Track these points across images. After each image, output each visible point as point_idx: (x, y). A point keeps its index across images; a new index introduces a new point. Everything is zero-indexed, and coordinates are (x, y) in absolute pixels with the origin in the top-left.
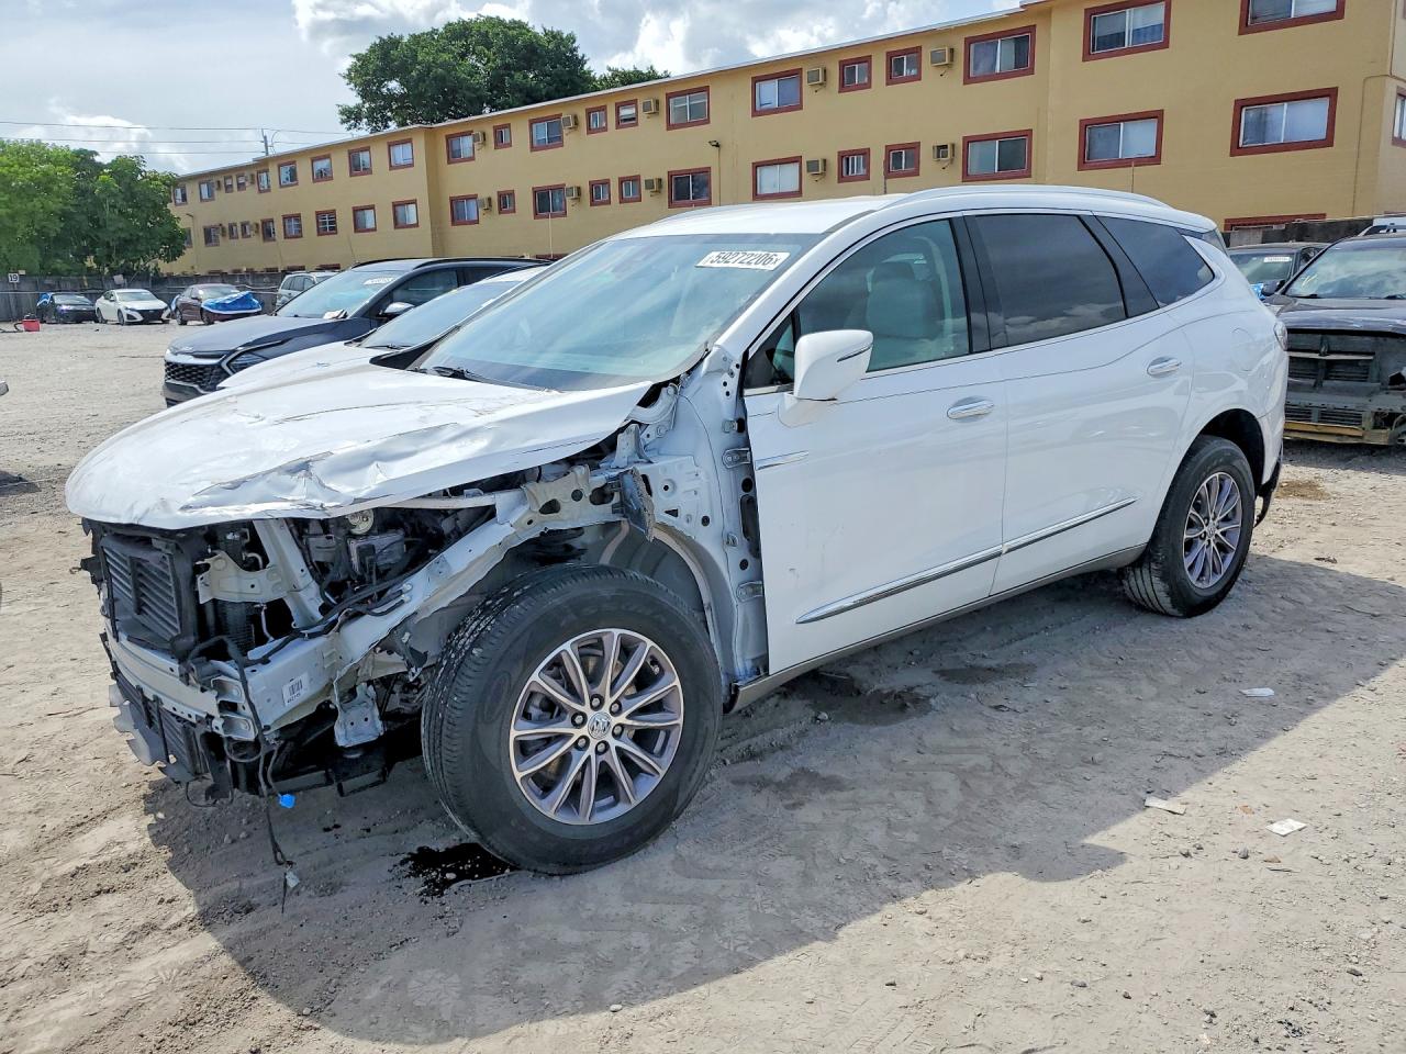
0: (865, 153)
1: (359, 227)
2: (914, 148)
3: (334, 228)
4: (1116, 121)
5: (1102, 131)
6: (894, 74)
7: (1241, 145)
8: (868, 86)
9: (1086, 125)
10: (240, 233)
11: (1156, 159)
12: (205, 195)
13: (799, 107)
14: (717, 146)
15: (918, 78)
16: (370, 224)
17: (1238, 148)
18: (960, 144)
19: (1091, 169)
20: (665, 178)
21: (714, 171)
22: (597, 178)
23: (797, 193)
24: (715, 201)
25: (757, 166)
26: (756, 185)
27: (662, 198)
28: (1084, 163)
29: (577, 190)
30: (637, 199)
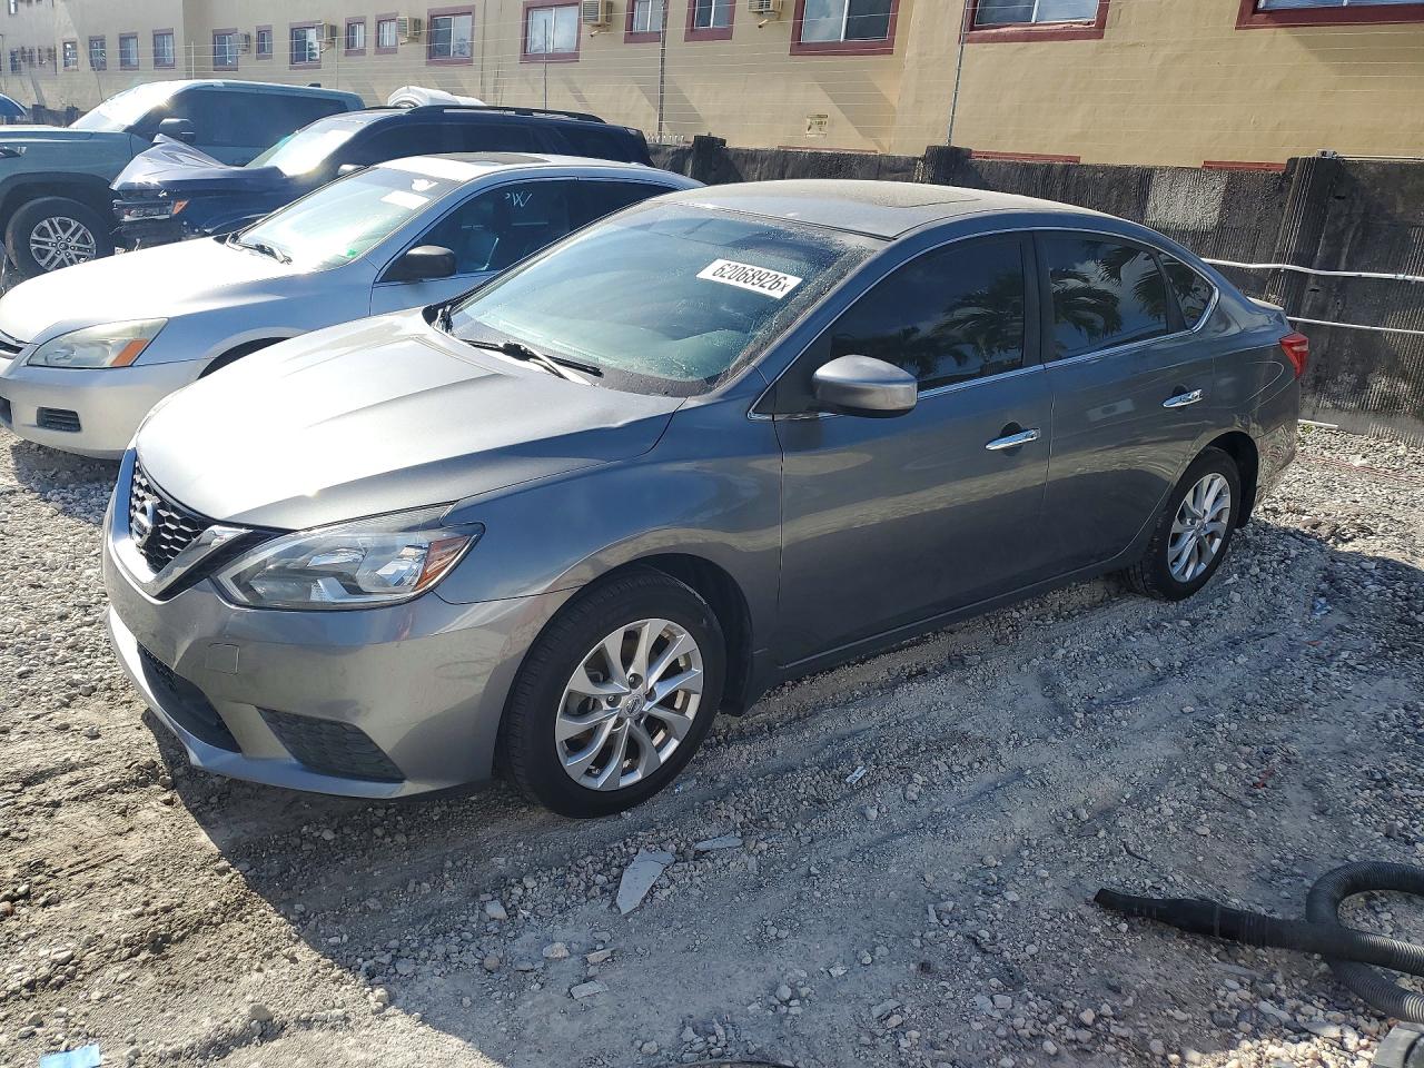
1: (125, 62)
3: (104, 63)
7: (1261, 5)
10: (37, 61)
11: (1095, 29)
12: (13, 11)
16: (134, 60)
17: (1256, 10)
19: (983, 40)
20: (425, 18)
21: (479, 14)
22: (352, 13)
23: (572, 57)
24: (477, 58)
25: (528, 9)
26: (526, 41)
27: (421, 48)
28: (972, 29)
29: (333, 30)
30: (393, 51)
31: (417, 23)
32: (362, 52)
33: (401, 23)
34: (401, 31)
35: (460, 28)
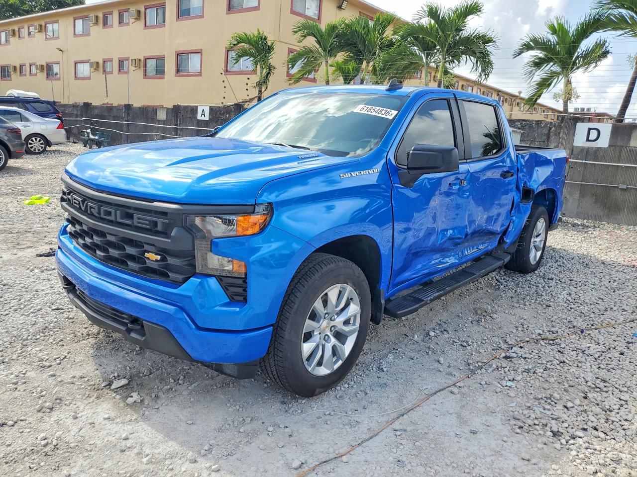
0: (111, 61)
2: (127, 59)
4: (188, 53)
5: (184, 57)
6: (121, 21)
8: (112, 26)
9: (178, 55)
11: (200, 74)
13: (88, 34)
14: (61, 51)
15: (128, 24)
18: (142, 59)
19: (179, 76)
20: (45, 65)
21: (61, 64)
22: (22, 62)
23: (89, 78)
24: (61, 79)
25: (76, 63)
26: (76, 72)
27: (44, 75)
28: (177, 73)
29: (15, 68)
30: (36, 75)
31: (42, 66)
32: (25, 75)
33: (37, 66)
34: (37, 69)
35: (56, 69)
